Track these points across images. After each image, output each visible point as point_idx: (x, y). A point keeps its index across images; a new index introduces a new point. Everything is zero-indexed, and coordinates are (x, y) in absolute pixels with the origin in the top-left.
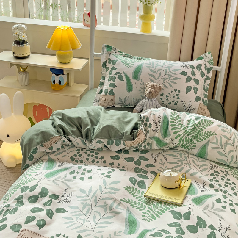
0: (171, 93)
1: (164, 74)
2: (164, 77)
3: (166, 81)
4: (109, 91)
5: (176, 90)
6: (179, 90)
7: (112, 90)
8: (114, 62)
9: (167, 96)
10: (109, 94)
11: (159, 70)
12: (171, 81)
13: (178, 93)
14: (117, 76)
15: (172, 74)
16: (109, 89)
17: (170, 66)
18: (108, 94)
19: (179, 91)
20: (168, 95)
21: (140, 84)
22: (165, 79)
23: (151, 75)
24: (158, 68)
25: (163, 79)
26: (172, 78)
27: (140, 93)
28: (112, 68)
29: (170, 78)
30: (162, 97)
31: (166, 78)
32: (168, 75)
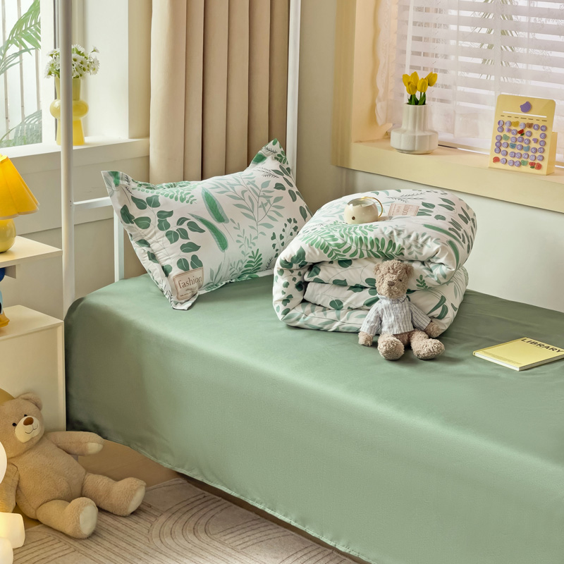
0: (284, 227)
1: (257, 198)
2: (260, 204)
3: (267, 208)
4: (189, 261)
5: (290, 221)
6: (294, 219)
7: (194, 258)
8: (153, 202)
9: (282, 237)
10: (194, 267)
11: (243, 192)
12: (275, 206)
13: (295, 225)
14: (185, 226)
15: (267, 194)
16: (188, 256)
17: (251, 180)
18: (191, 268)
19: (295, 222)
20: (283, 234)
21: (234, 228)
22: (263, 206)
23: (238, 206)
24: (238, 189)
25: (260, 207)
26: (272, 200)
27: (240, 247)
28: (158, 216)
29: (269, 201)
30: (274, 242)
31: (264, 203)
32: (261, 196)
